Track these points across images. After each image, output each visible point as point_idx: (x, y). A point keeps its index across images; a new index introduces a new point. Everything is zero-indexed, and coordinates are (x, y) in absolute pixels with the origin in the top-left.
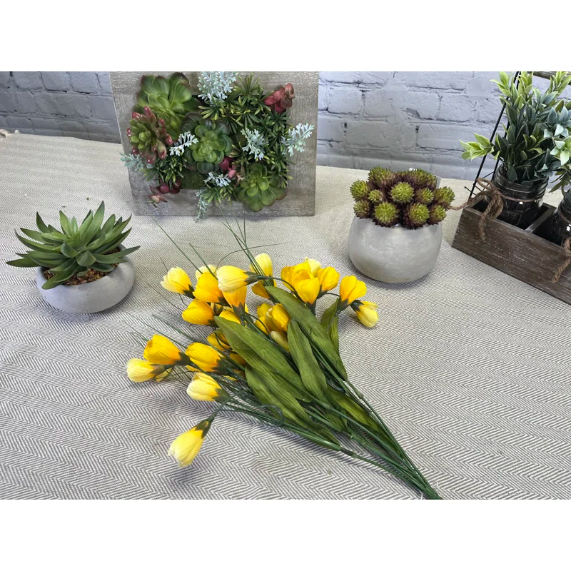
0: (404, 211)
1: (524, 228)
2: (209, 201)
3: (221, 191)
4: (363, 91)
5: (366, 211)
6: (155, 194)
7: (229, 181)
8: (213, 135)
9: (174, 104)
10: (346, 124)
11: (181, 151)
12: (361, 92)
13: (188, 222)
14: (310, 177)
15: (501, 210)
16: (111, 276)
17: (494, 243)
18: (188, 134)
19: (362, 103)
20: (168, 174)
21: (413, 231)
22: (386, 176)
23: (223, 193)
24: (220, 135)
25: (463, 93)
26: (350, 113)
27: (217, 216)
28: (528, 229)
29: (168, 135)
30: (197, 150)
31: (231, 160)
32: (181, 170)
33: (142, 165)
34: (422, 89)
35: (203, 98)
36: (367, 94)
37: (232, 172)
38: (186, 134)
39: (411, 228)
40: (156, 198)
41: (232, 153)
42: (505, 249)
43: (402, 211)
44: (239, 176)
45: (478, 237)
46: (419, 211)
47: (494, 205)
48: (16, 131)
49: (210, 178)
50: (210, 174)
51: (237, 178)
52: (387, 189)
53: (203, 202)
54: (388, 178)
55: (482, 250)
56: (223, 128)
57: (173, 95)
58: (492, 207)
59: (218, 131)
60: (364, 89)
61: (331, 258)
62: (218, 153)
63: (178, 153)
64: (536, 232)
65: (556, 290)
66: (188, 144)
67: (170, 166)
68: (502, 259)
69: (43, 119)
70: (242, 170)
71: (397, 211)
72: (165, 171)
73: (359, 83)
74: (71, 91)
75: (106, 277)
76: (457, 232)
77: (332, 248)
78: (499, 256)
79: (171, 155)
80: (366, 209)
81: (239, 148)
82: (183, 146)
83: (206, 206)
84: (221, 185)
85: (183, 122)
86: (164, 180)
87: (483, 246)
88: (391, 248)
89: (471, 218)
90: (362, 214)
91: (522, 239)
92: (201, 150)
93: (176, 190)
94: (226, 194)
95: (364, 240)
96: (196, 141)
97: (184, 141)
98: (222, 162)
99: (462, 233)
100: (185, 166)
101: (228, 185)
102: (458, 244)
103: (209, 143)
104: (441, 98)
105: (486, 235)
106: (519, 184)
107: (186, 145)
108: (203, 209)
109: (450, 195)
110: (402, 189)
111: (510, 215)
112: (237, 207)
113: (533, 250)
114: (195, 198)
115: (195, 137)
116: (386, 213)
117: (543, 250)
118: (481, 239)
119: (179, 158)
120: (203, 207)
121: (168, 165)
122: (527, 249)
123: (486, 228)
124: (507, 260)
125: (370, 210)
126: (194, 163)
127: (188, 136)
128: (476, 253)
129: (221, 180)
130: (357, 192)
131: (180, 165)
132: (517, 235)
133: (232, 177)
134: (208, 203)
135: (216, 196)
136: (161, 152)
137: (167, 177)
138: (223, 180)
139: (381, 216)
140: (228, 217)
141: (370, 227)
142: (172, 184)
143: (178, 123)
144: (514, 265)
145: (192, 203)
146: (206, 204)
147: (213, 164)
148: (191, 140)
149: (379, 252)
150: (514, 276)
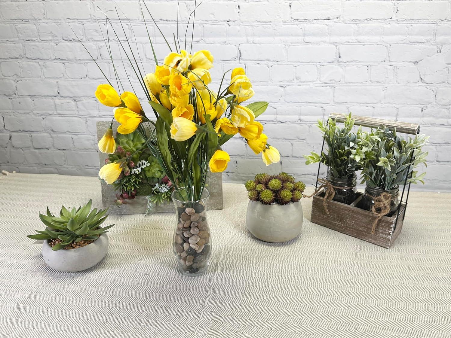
0: (278, 194)
1: (349, 204)
2: (155, 202)
3: (163, 195)
5: (256, 196)
6: (119, 199)
7: (169, 189)
9: (136, 145)
10: (236, 162)
11: (139, 171)
12: (244, 143)
13: (141, 217)
14: (219, 185)
15: (334, 194)
16: (95, 244)
17: (335, 215)
18: (144, 161)
19: (245, 149)
20: (129, 186)
21: (285, 206)
22: (265, 177)
23: (164, 196)
25: (305, 141)
26: (239, 155)
27: (159, 213)
28: (351, 205)
29: (131, 161)
30: (149, 171)
32: (137, 183)
34: (280, 140)
35: (153, 141)
37: (170, 183)
38: (142, 161)
39: (283, 204)
40: (120, 201)
42: (341, 218)
43: (276, 195)
45: (325, 213)
46: (286, 194)
47: (330, 192)
48: (14, 172)
49: (156, 187)
50: (157, 184)
52: (266, 184)
53: (150, 204)
54: (266, 178)
55: (329, 221)
57: (135, 140)
58: (329, 193)
61: (236, 231)
62: (162, 172)
63: (137, 172)
64: (357, 206)
65: (375, 240)
66: (143, 167)
67: (131, 181)
68: (341, 225)
71: (274, 195)
72: (127, 184)
74: (53, 149)
75: (92, 244)
76: (312, 212)
77: (236, 226)
78: (339, 224)
79: (132, 173)
80: (255, 195)
81: (175, 168)
82: (140, 168)
83: (152, 206)
84: (163, 191)
85: (141, 155)
86: (126, 189)
87: (329, 219)
88: (273, 218)
89: (318, 202)
90: (253, 198)
91: (349, 211)
92: (152, 170)
93: (132, 197)
94: (166, 197)
95: (256, 214)
96: (148, 165)
97: (141, 165)
98: (164, 177)
99: (315, 212)
100: (140, 180)
101: (168, 191)
102: (314, 220)
103: (157, 166)
104: (292, 145)
105: (329, 211)
106: (340, 178)
107: (142, 167)
108: (150, 208)
109: (303, 185)
110: (275, 182)
111: (340, 197)
112: (172, 206)
113: (357, 216)
114: (144, 202)
115: (148, 163)
116: (267, 195)
117: (362, 215)
118: (327, 214)
119: (137, 176)
120: (150, 207)
121: (129, 180)
122: (353, 216)
123: (328, 206)
124: (344, 225)
125: (258, 196)
126: (146, 178)
127: (144, 162)
128: (326, 224)
129: (163, 188)
130: (249, 186)
131: (137, 180)
132: (346, 209)
133: (170, 186)
134: (153, 204)
135: (159, 199)
136: (126, 171)
137: (128, 188)
138: (165, 188)
139: (264, 198)
140: (166, 214)
141: (259, 206)
142: (131, 192)
143: (137, 156)
144: (349, 227)
145: (143, 205)
146: (152, 205)
147: (158, 179)
148: (146, 164)
149: (266, 221)
150: (350, 235)
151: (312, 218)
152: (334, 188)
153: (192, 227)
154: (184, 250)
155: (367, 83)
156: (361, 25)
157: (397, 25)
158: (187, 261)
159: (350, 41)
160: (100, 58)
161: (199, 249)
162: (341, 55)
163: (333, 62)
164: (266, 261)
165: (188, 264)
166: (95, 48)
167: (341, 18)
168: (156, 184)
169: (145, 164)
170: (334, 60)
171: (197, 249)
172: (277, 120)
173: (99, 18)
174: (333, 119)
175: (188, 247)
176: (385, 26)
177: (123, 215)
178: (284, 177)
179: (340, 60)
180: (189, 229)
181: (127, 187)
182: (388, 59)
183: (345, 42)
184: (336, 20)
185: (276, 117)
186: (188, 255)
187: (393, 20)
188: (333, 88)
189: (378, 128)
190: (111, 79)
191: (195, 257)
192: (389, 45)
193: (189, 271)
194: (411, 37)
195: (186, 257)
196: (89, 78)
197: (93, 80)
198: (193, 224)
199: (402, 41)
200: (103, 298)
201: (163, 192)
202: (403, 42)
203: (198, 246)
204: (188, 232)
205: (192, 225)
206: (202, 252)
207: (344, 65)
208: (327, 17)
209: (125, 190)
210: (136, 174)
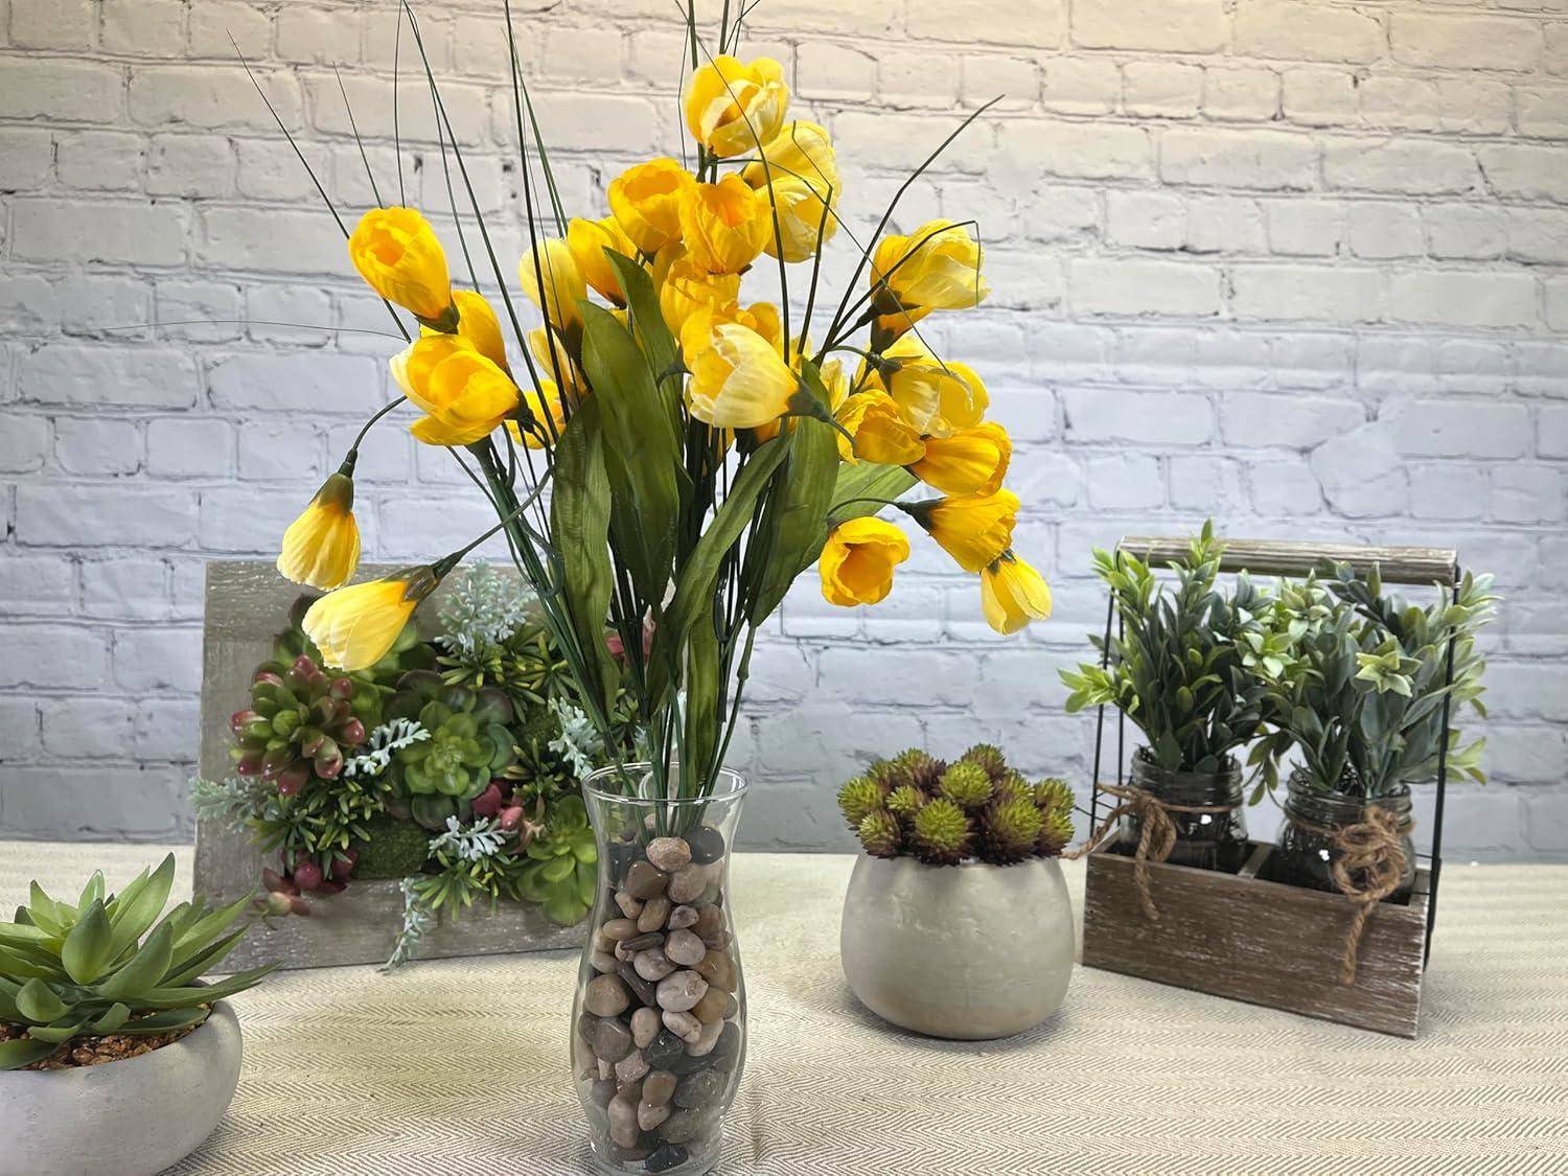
0: (983, 820)
1: (1234, 872)
2: (435, 905)
3: (475, 871)
4: (752, 718)
5: (895, 834)
6: (274, 890)
7: (501, 841)
8: (467, 724)
11: (378, 763)
13: (368, 975)
15: (1173, 835)
17: (1181, 924)
18: (402, 723)
19: (752, 745)
20: (329, 829)
21: (1014, 870)
22: (916, 762)
23: (481, 874)
24: (482, 728)
25: (967, 714)
27: (447, 957)
28: (1242, 873)
29: (352, 719)
30: (421, 762)
31: (506, 787)
32: (368, 815)
33: (253, 812)
34: (881, 709)
35: (445, 645)
36: (763, 724)
37: (512, 814)
38: (393, 724)
39: (1007, 863)
40: (282, 899)
41: (512, 768)
42: (1211, 932)
43: (978, 822)
44: (528, 824)
45: (1143, 917)
46: (1016, 816)
47: (1155, 826)
49: (447, 835)
50: (452, 822)
51: (522, 829)
52: (928, 785)
53: (415, 914)
55: (1158, 953)
56: (495, 710)
58: (1153, 832)
59: (479, 716)
61: (800, 1010)
62: (474, 773)
63: (370, 767)
64: (1264, 877)
65: (1359, 1008)
66: (401, 743)
67: (338, 808)
68: (1211, 962)
70: (540, 804)
71: (969, 823)
72: (320, 821)
76: (1087, 921)
77: (796, 988)
78: (1202, 957)
79: (347, 774)
80: (891, 829)
81: (531, 756)
82: (387, 749)
83: (421, 924)
84: (474, 855)
85: (387, 699)
86: (315, 844)
87: (1158, 940)
88: (970, 920)
89: (1111, 876)
90: (884, 842)
91: (1238, 896)
92: (433, 760)
93: (334, 883)
94: (489, 876)
95: (897, 914)
96: (423, 735)
97: (389, 739)
98: (483, 794)
99: (1100, 920)
100: (381, 806)
101: (496, 850)
102: (1097, 955)
103: (456, 744)
104: (924, 726)
105: (1158, 908)
106: (1191, 770)
107: (395, 745)
108: (411, 932)
109: (1065, 793)
110: (968, 773)
111: (1194, 848)
112: (504, 926)
113: (1272, 916)
114: (386, 907)
115: (420, 729)
116: (944, 823)
117: (1295, 909)
118: (1149, 920)
119: (368, 782)
120: (413, 928)
121: (333, 804)
122: (1258, 917)
123: (1153, 887)
124: (1224, 960)
125: (902, 831)
126: (409, 796)
127: (402, 726)
128: (1147, 966)
129: (475, 841)
130: (858, 800)
131: (367, 803)
132: (1226, 889)
133: (509, 829)
134: (426, 916)
135: (455, 890)
136: (327, 759)
137: (324, 837)
138: (484, 840)
139: (934, 832)
140: (478, 958)
141: (908, 876)
142: (334, 860)
143: (375, 704)
144: (1244, 968)
145: (376, 923)
146: (420, 920)
147: (454, 799)
148: (410, 733)
149: (943, 937)
150: (1253, 999)
151: (1087, 948)
152: (1169, 813)
153: (677, 929)
154: (632, 1046)
155: (1161, 511)
156: (1125, 331)
157: (1235, 336)
158: (641, 1105)
159: (1097, 377)
160: (206, 403)
161: (704, 1036)
162: (1072, 420)
163: (1047, 442)
164: (969, 1106)
165: (647, 1117)
166: (191, 366)
167: (1064, 309)
168: (448, 820)
169: (410, 731)
170: (1049, 435)
171: (694, 1036)
172: (866, 636)
173: (220, 264)
174: (1139, 557)
175: (653, 1027)
176: (1201, 336)
177: (285, 973)
178: (989, 760)
179: (1070, 435)
180: (661, 938)
181: (319, 833)
182: (1219, 437)
183: (1080, 381)
184: (1049, 312)
185: (865, 626)
186: (652, 1069)
187: (1221, 322)
188: (1053, 527)
189: (1312, 573)
190: (239, 479)
191: (682, 1079)
192: (1216, 396)
193: (642, 1163)
194: (1280, 372)
195: (641, 1080)
196: (147, 473)
197: (166, 482)
198: (682, 914)
199: (1255, 383)
201: (474, 858)
202: (1258, 388)
203: (696, 1022)
204: (654, 954)
205: (674, 919)
206: (714, 1054)
207: (1083, 452)
208: (1019, 299)
209: (307, 849)
210: (369, 773)
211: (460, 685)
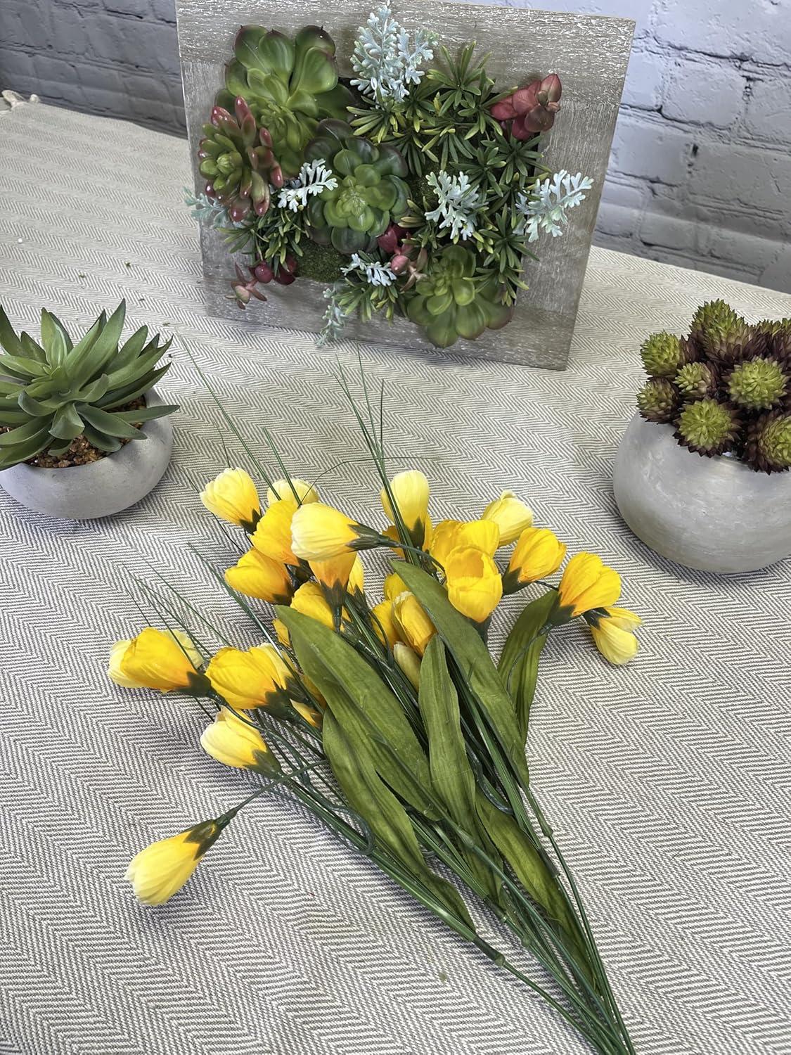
0: (751, 429)
2: (348, 310)
4: (749, 79)
6: (243, 282)
7: (393, 277)
8: (372, 173)
9: (299, 97)
10: (695, 149)
11: (300, 202)
16: (115, 460)
18: (319, 167)
20: (271, 245)
22: (730, 335)
23: (377, 300)
24: (386, 175)
27: (363, 340)
29: (275, 164)
30: (336, 200)
31: (402, 233)
32: (298, 240)
33: (224, 219)
35: (360, 88)
36: (758, 88)
37: (399, 260)
38: (316, 163)
40: (243, 291)
44: (412, 270)
49: (354, 265)
50: (355, 256)
51: (409, 273)
52: (724, 366)
53: (337, 310)
54: (732, 340)
56: (395, 161)
57: (301, 74)
59: (382, 166)
60: (751, 75)
62: (378, 213)
63: (294, 205)
66: (316, 188)
67: (277, 230)
69: (96, 69)
70: (422, 258)
71: (734, 426)
72: (265, 239)
73: (742, 59)
74: (150, 18)
75: (106, 461)
79: (280, 206)
80: (664, 403)
82: (307, 191)
83: (342, 318)
90: (652, 414)
92: (343, 204)
93: (286, 278)
94: (382, 302)
96: (333, 183)
97: (311, 179)
98: (383, 235)
100: (307, 233)
101: (389, 284)
103: (361, 191)
107: (311, 189)
108: (336, 322)
110: (759, 379)
112: (403, 328)
114: (322, 299)
115: (332, 176)
119: (297, 216)
120: (336, 320)
126: (327, 228)
127: (319, 170)
129: (376, 272)
131: (296, 230)
133: (399, 270)
136: (259, 198)
137: (268, 251)
138: (382, 274)
139: (691, 432)
142: (280, 265)
143: (302, 139)
146: (343, 314)
147: (364, 236)
148: (323, 181)
168: (353, 255)
169: (324, 178)
200: (116, 633)
201: (374, 284)
210: (294, 209)
211: (366, 136)
